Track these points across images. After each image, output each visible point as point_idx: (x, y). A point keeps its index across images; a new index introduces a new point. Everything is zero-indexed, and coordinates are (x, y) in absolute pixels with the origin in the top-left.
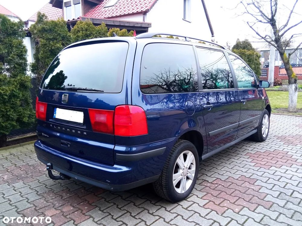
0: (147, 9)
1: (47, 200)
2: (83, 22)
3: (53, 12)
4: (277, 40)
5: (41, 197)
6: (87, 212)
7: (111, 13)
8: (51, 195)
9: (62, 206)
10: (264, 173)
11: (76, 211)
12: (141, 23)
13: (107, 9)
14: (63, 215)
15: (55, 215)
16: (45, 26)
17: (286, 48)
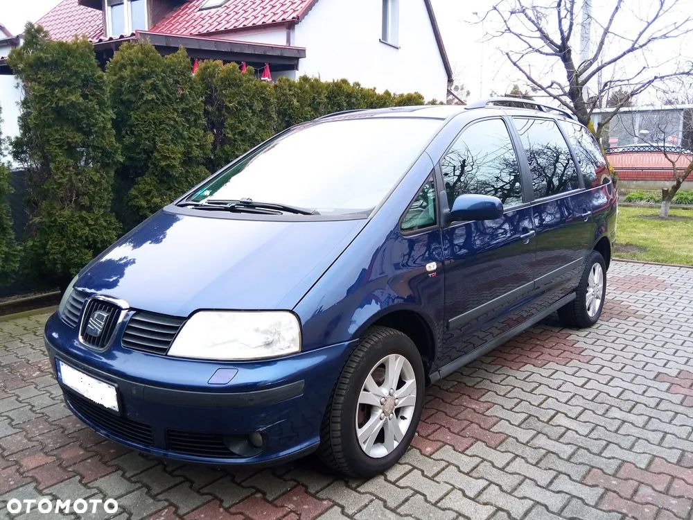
0: (294, 15)
1: (29, 436)
2: (134, 46)
3: (82, 16)
4: (575, 93)
5: (18, 430)
6: (111, 460)
7: (215, 23)
8: (41, 427)
9: (60, 447)
10: (507, 377)
11: (88, 458)
12: (282, 49)
13: (205, 12)
14: (60, 465)
15: (43, 465)
16: (42, 54)
17: (592, 110)
